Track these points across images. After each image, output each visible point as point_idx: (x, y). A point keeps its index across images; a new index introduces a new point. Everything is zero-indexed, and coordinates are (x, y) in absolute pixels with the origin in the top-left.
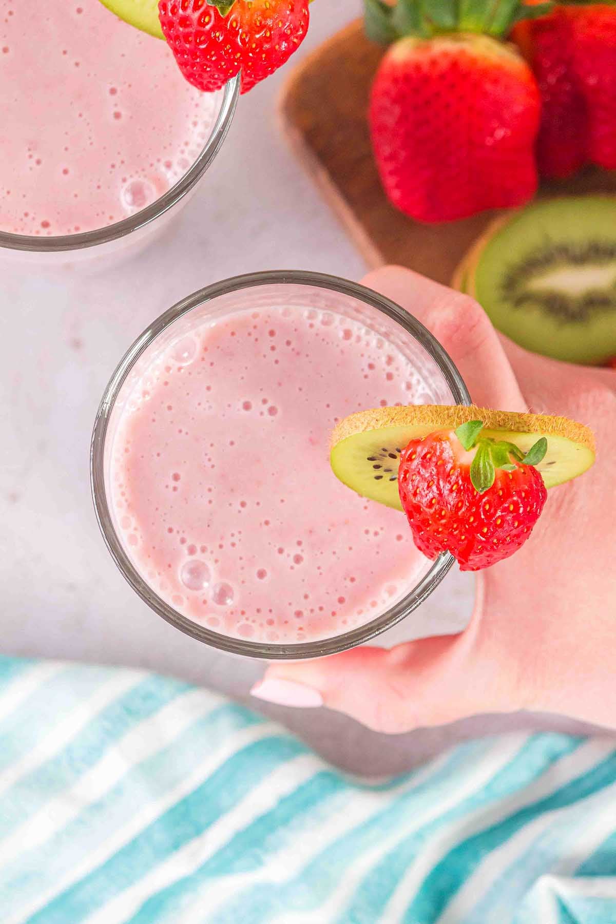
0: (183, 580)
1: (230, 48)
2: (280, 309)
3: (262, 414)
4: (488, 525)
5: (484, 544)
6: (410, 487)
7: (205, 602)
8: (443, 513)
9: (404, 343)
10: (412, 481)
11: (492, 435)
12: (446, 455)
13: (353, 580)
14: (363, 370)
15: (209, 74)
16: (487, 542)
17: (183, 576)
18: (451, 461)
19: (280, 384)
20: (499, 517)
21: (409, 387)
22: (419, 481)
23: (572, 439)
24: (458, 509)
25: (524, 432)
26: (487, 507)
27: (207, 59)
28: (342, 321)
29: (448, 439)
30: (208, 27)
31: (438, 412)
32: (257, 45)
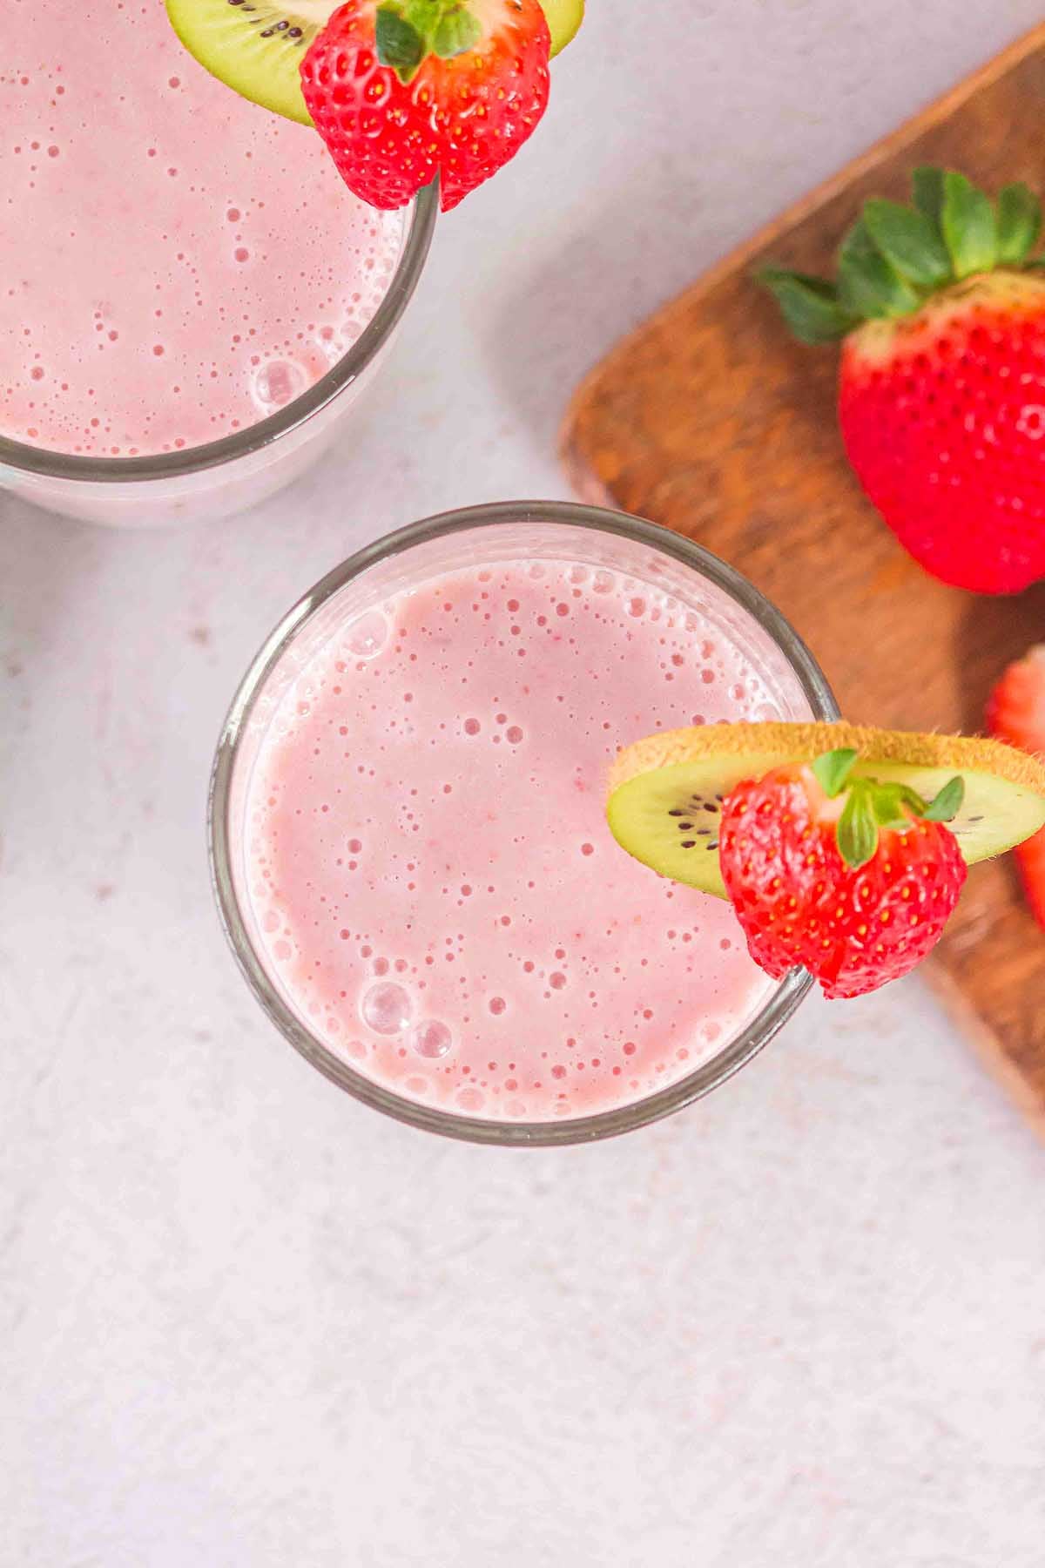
0: (366, 1018)
1: (419, 137)
2: (526, 566)
3: (497, 739)
4: (867, 922)
5: (862, 955)
6: (738, 859)
7: (403, 1052)
8: (793, 902)
9: (730, 620)
10: (742, 849)
11: (874, 771)
12: (796, 806)
13: (648, 1014)
14: (663, 666)
15: (387, 179)
16: (866, 949)
17: (366, 1010)
18: (805, 815)
19: (526, 690)
20: (885, 908)
21: (740, 694)
22: (752, 851)
23: (1008, 778)
24: (816, 895)
25: (928, 765)
26: (865, 892)
27: (382, 156)
28: (628, 586)
29: (800, 780)
30: (381, 103)
31: (783, 733)
32: (463, 129)
